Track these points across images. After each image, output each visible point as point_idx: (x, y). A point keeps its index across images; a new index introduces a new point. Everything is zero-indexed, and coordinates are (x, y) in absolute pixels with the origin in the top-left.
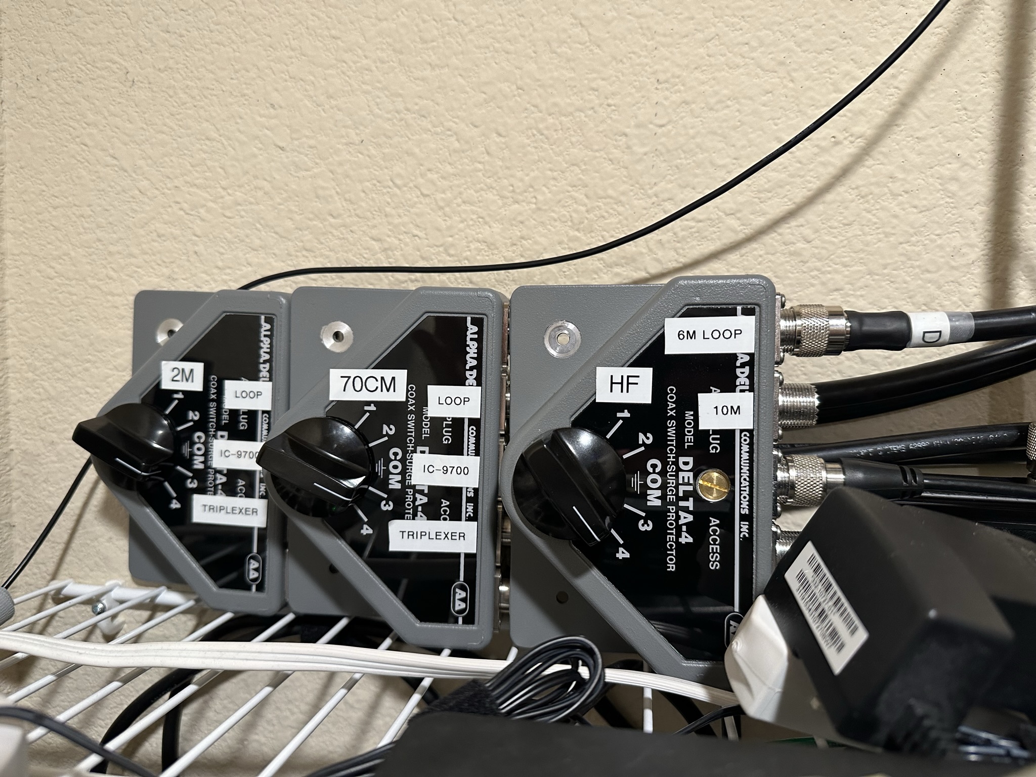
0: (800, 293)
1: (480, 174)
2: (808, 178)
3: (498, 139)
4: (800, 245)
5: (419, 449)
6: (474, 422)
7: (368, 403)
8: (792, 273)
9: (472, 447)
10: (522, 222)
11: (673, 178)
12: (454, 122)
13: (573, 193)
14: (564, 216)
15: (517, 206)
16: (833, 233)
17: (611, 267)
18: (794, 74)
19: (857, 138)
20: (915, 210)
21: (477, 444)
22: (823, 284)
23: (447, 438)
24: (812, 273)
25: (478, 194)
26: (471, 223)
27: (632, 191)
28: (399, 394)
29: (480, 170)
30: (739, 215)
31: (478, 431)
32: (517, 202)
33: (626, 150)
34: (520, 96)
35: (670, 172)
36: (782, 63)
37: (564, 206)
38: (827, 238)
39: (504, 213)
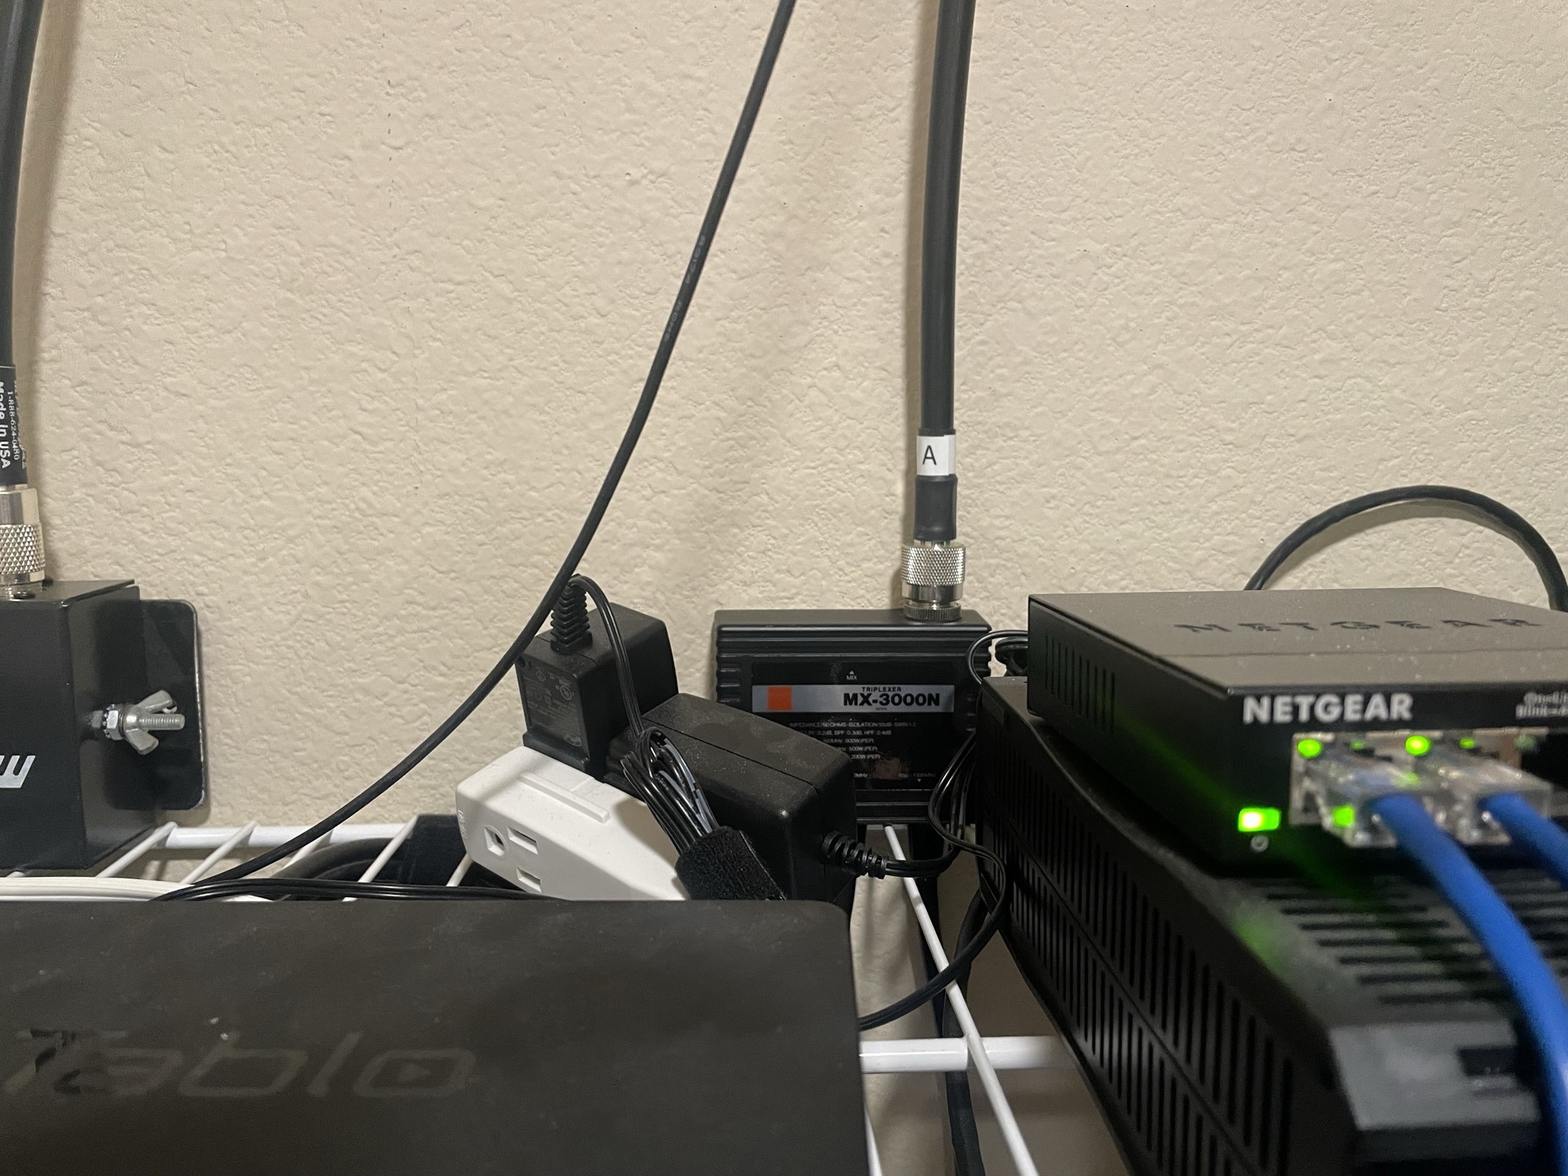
0: (594, 384)
1: (139, 206)
2: (599, 229)
3: (163, 156)
4: (594, 320)
8: (585, 357)
10: (207, 278)
11: (419, 222)
12: (94, 128)
13: (280, 238)
14: (269, 269)
15: (198, 253)
16: (633, 305)
17: (343, 344)
18: (574, 84)
19: (660, 177)
20: (734, 276)
22: (625, 372)
24: (610, 358)
25: (139, 234)
26: (131, 276)
27: (363, 237)
29: (137, 200)
30: (511, 277)
32: (196, 248)
33: (350, 180)
34: (190, 92)
35: (415, 214)
36: (557, 67)
37: (268, 256)
38: (626, 311)
39: (180, 263)
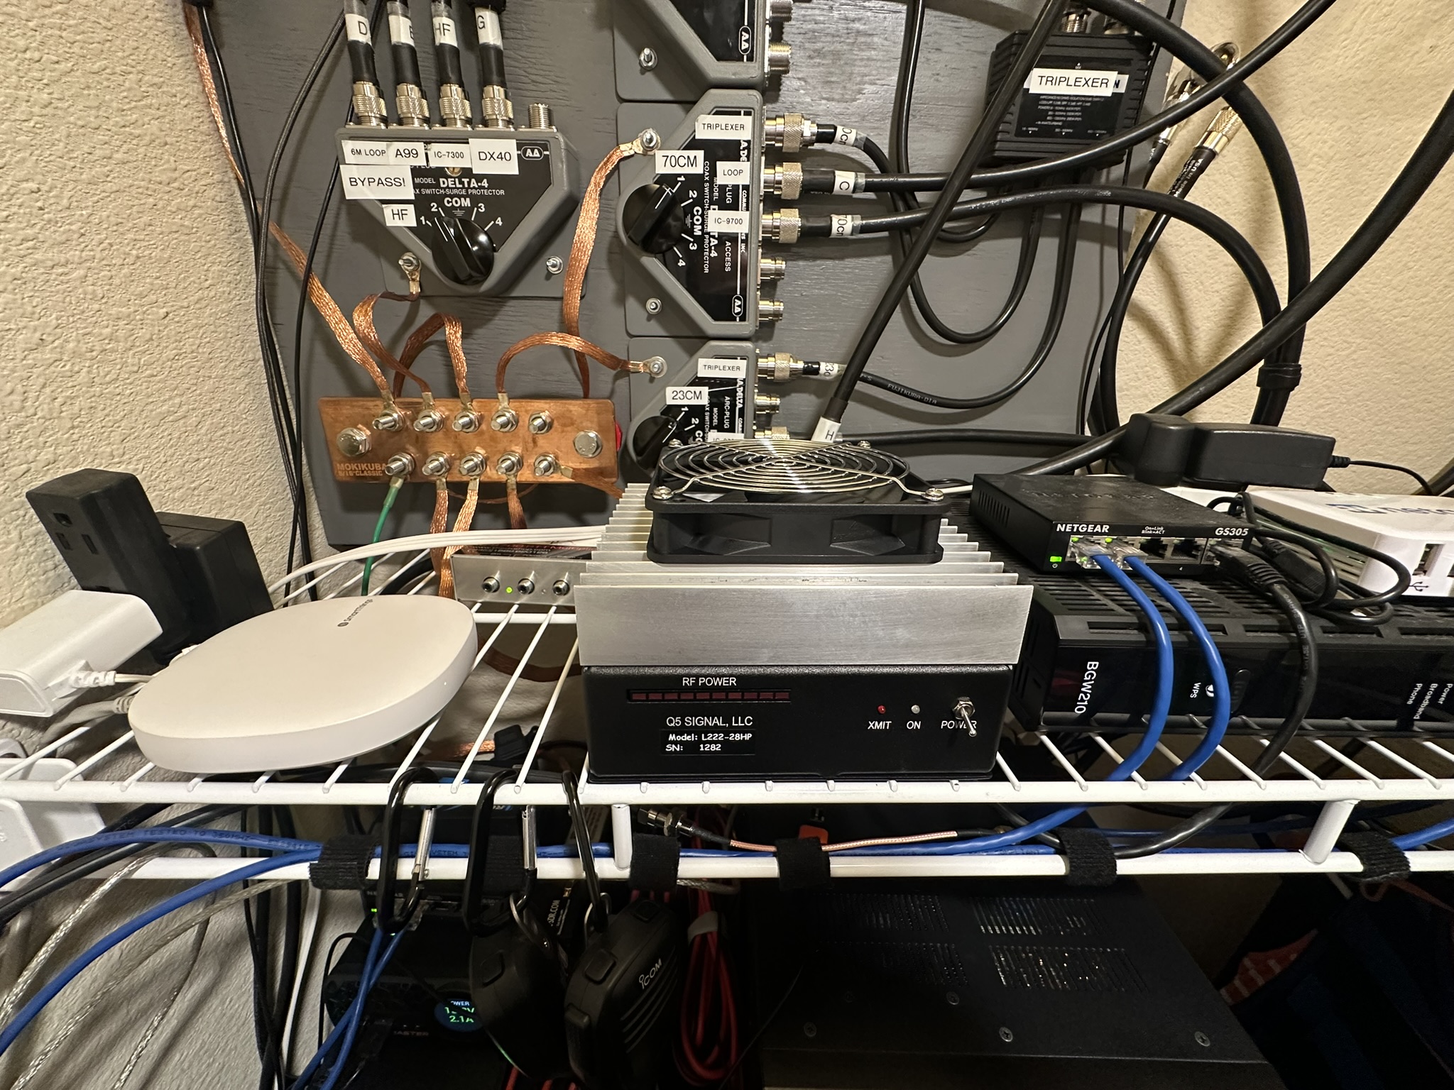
5: (712, 207)
6: (746, 188)
7: (680, 175)
9: (744, 205)
21: (747, 203)
23: (729, 200)
28: (699, 169)
31: (748, 194)
